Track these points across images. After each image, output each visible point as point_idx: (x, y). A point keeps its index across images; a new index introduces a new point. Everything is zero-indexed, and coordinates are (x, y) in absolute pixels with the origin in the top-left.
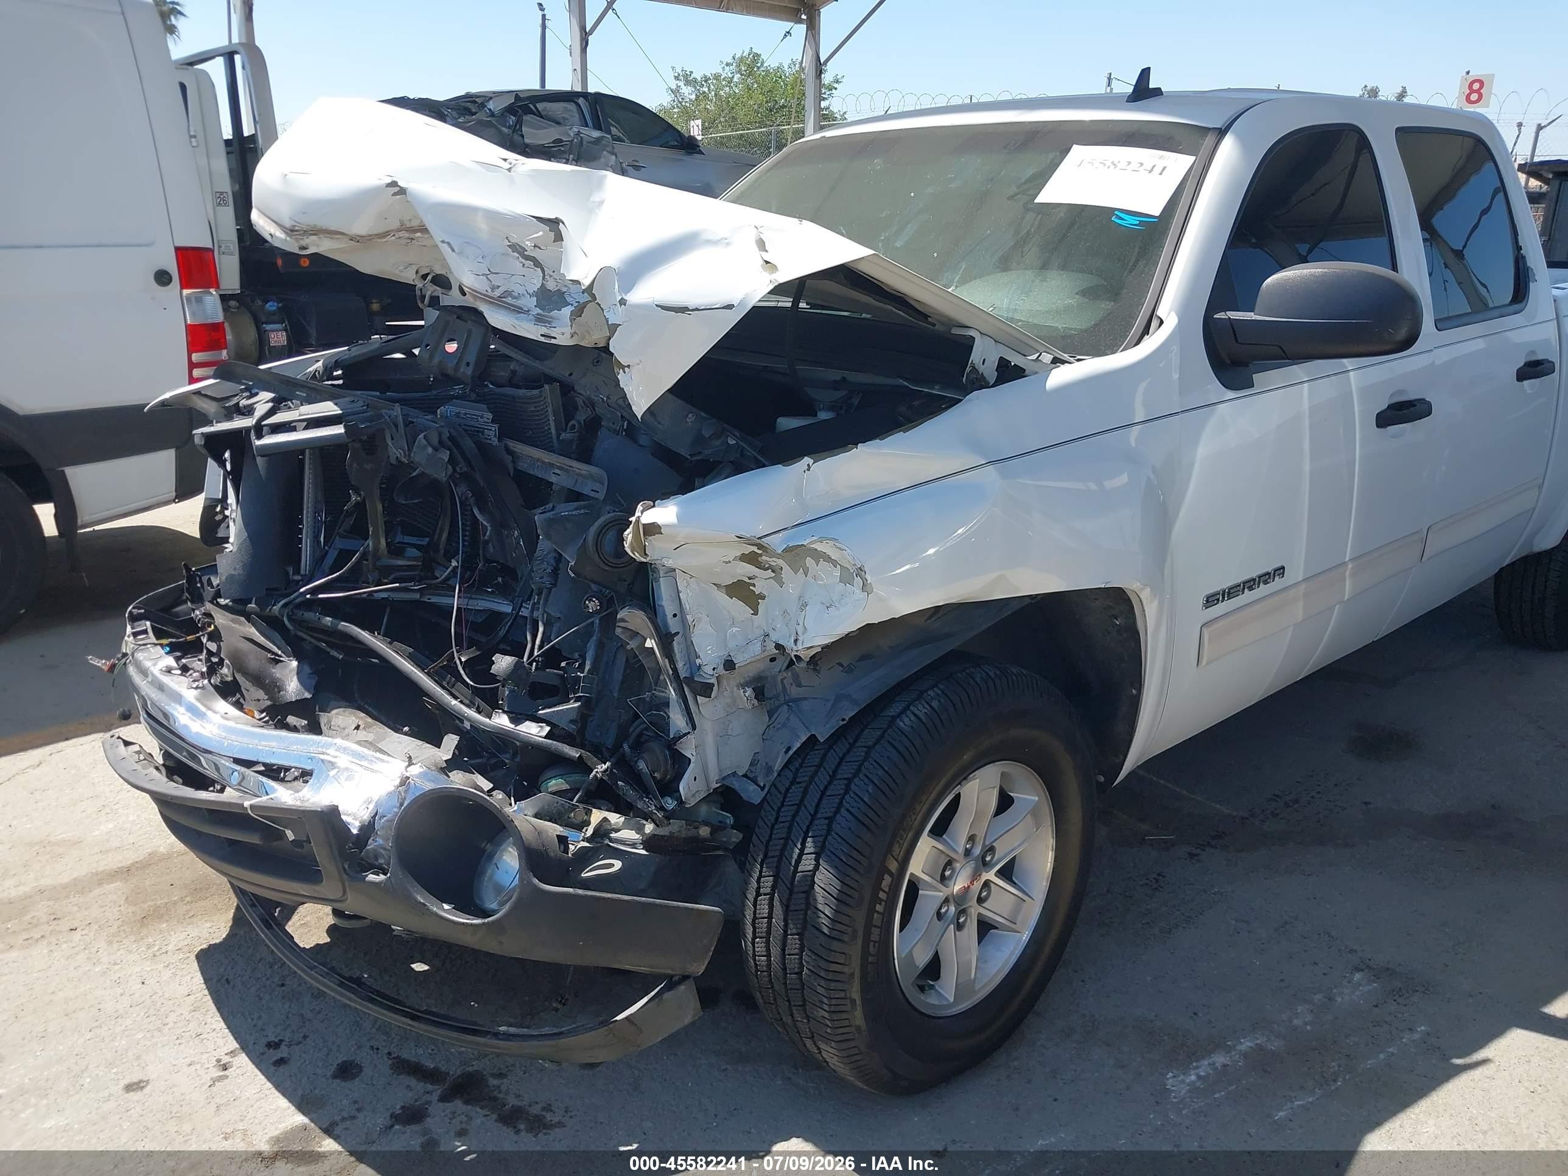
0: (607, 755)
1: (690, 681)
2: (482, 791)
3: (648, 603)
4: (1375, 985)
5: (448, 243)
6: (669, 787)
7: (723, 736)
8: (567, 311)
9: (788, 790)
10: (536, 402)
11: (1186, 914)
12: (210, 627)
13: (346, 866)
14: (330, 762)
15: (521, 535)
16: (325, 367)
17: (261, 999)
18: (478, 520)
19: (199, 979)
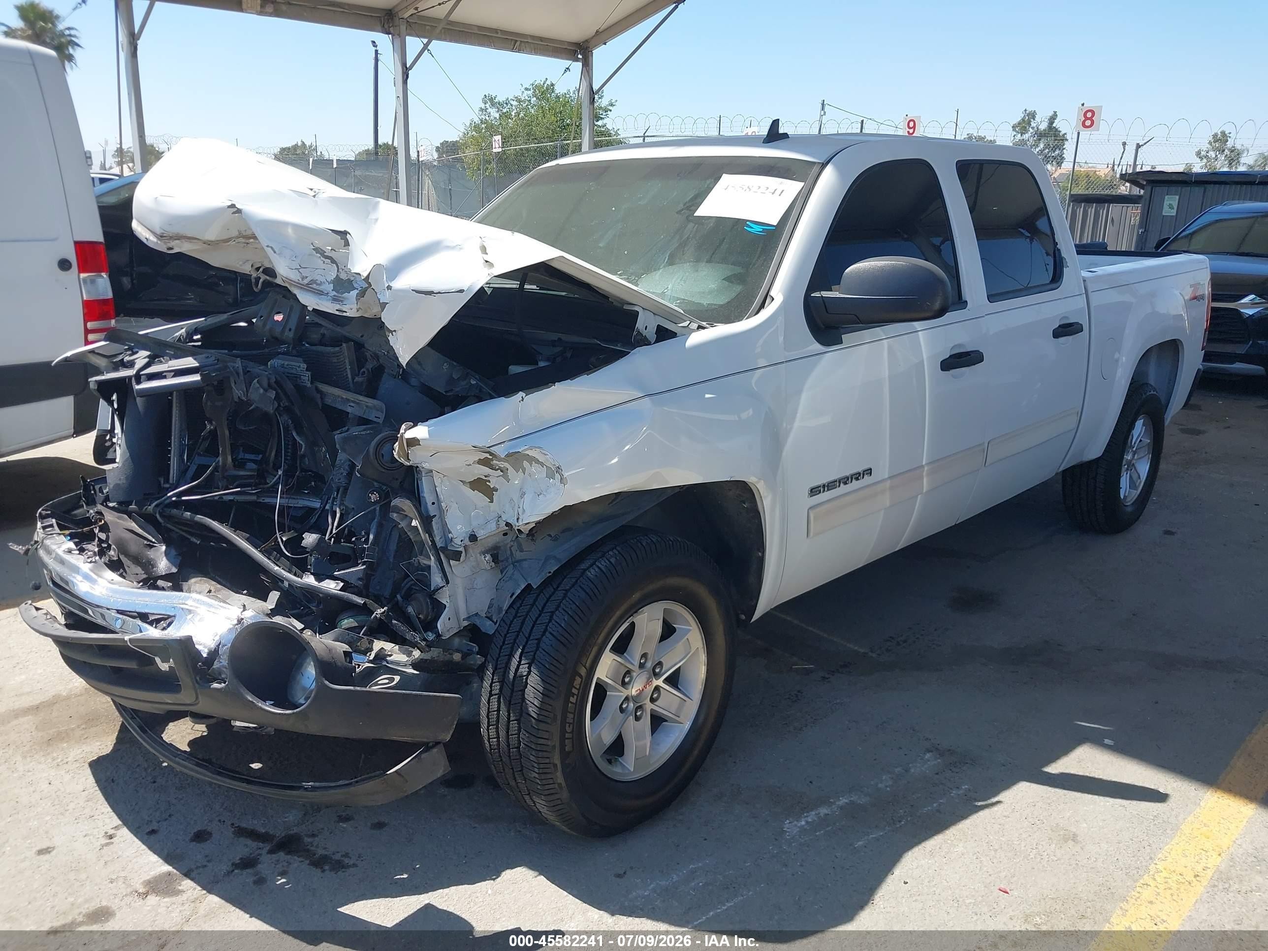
0: (385, 602)
1: (444, 549)
2: (297, 629)
3: (415, 496)
4: (939, 760)
5: (272, 248)
6: (430, 625)
7: (470, 590)
8: (354, 293)
9: (512, 622)
10: (338, 356)
11: (814, 718)
12: (101, 522)
13: (198, 678)
14: (187, 609)
15: (327, 451)
16: (187, 332)
17: (137, 792)
18: (296, 440)
19: (91, 779)
